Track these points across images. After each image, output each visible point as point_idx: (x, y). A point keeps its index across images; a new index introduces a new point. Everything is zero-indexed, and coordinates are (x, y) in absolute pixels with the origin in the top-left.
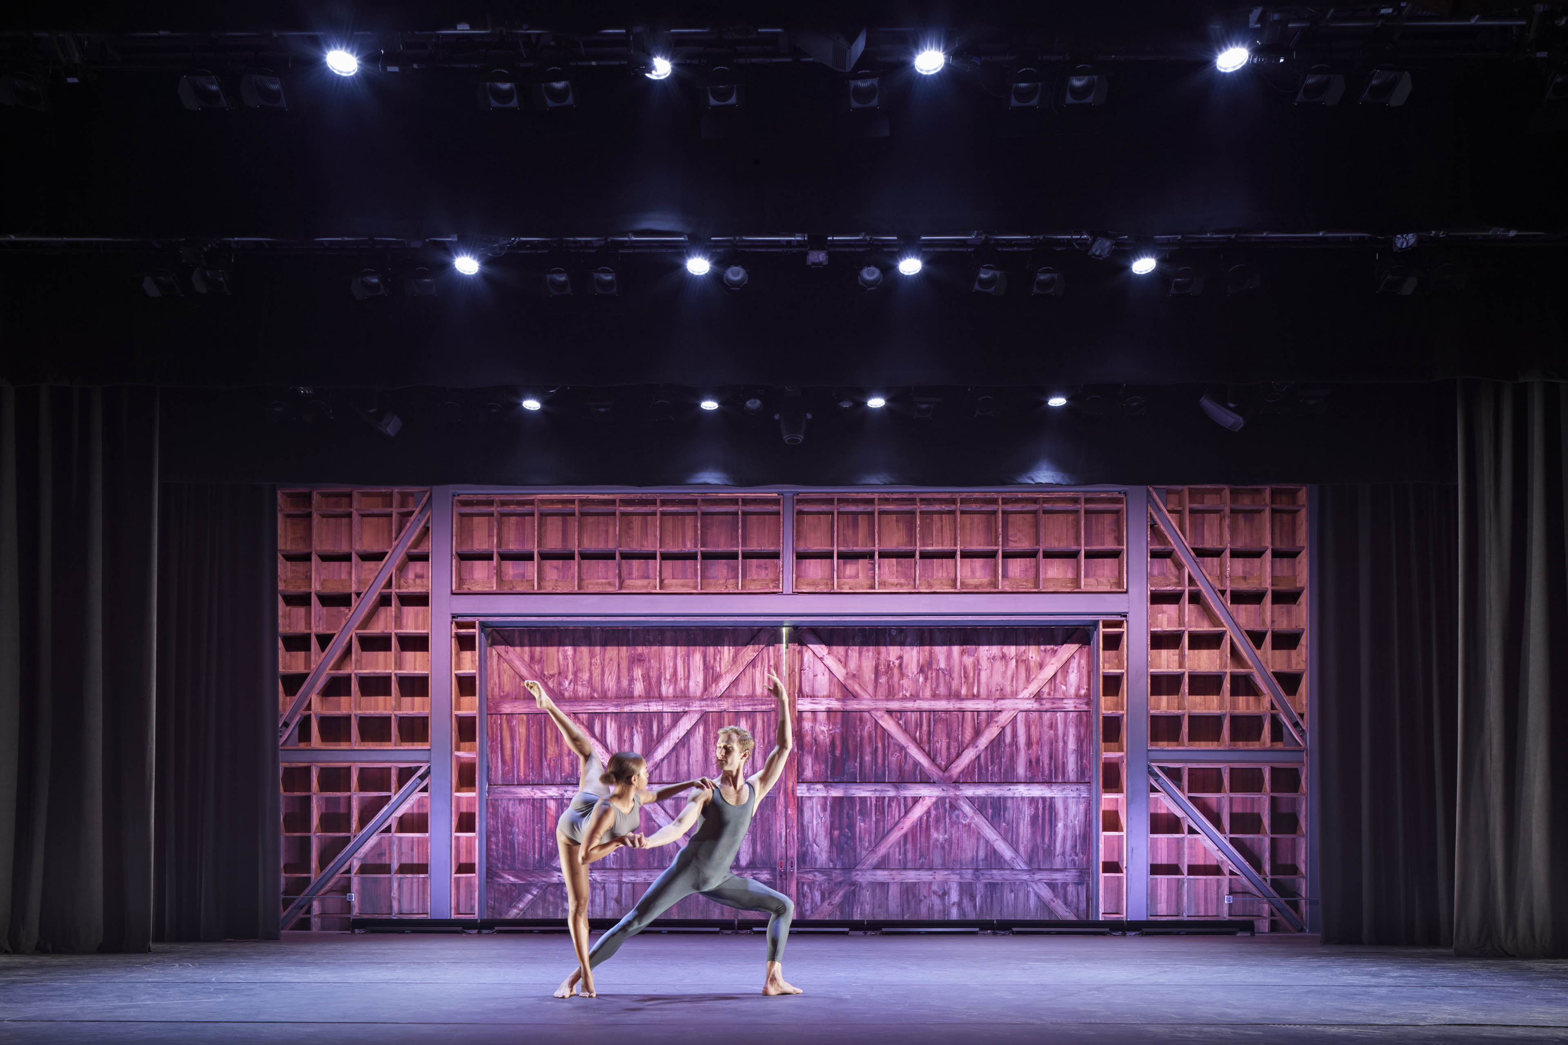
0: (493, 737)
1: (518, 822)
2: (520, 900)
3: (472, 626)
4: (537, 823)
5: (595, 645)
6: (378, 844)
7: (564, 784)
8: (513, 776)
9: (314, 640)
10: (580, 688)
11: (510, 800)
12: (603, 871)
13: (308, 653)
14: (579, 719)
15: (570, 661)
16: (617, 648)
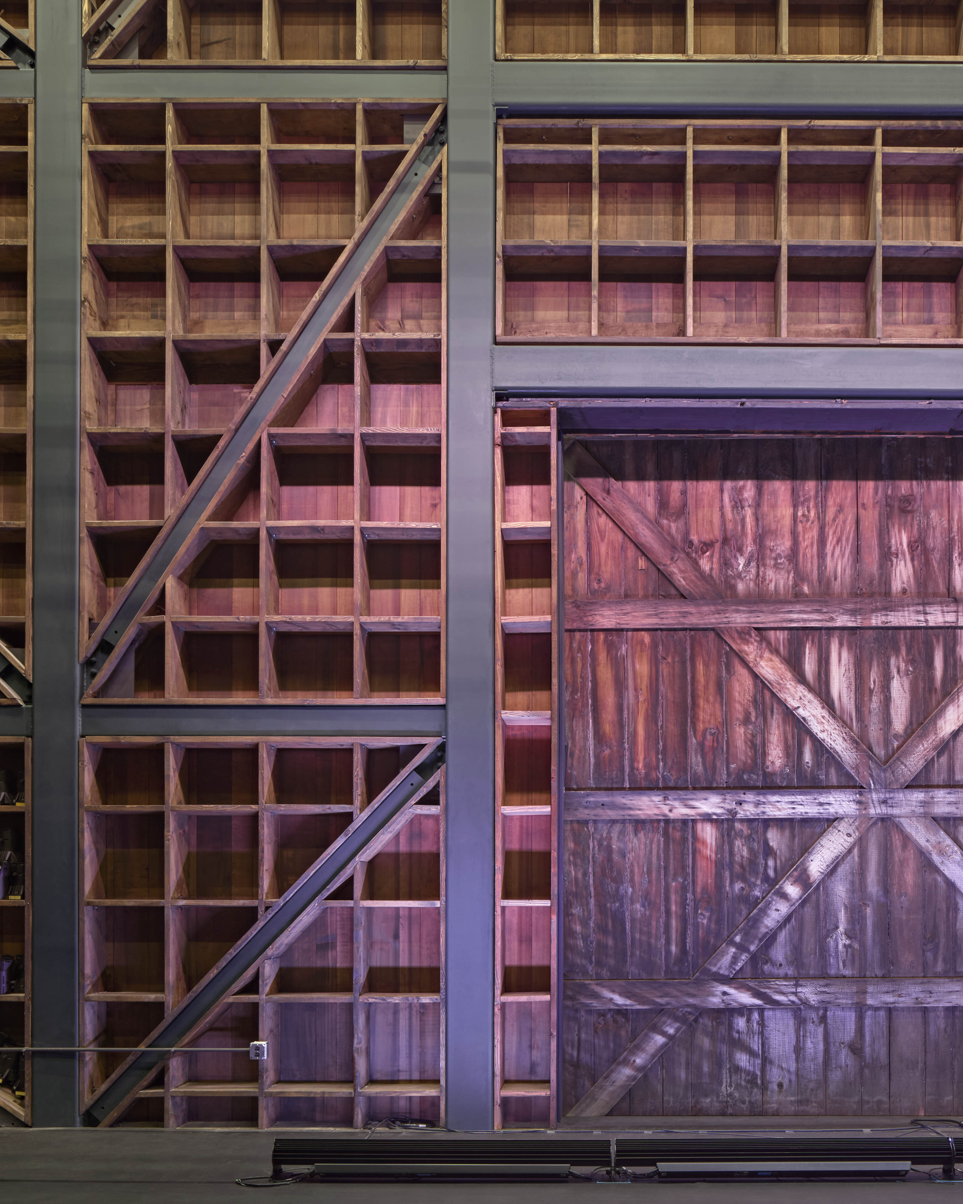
0: (574, 682)
1: (632, 872)
2: (638, 1048)
3: (543, 418)
4: (675, 875)
5: (805, 477)
6: (319, 923)
7: (735, 788)
8: (622, 771)
9: (170, 452)
10: (770, 574)
11: (614, 822)
12: (822, 982)
13: (157, 487)
14: (769, 643)
15: (749, 512)
16: (853, 483)
